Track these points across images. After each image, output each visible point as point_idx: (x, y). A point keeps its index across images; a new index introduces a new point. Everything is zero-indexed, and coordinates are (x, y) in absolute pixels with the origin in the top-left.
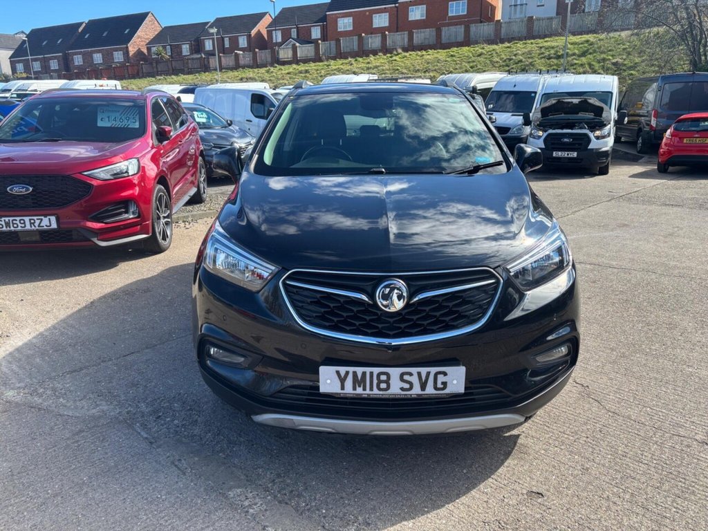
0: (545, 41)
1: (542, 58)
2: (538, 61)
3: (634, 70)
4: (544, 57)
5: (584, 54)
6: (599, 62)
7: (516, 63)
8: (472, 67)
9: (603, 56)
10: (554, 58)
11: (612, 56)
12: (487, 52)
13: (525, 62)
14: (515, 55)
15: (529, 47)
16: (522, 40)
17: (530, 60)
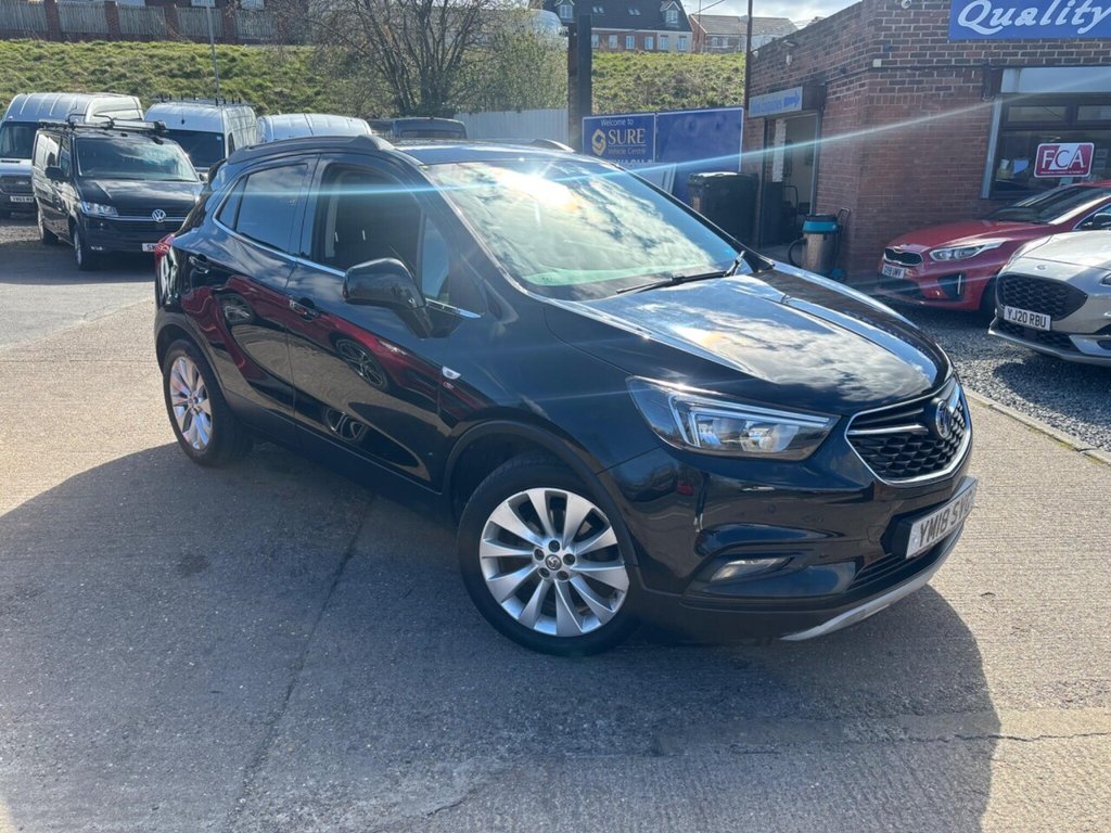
0: (153, 47)
1: (160, 74)
2: (154, 79)
3: (308, 106)
4: (163, 73)
5: (226, 75)
6: (256, 91)
7: (117, 80)
8: (29, 79)
9: (258, 81)
10: (181, 76)
11: (272, 82)
12: (53, 54)
13: (131, 77)
14: (110, 65)
15: (129, 55)
16: (110, 40)
17: (141, 77)
